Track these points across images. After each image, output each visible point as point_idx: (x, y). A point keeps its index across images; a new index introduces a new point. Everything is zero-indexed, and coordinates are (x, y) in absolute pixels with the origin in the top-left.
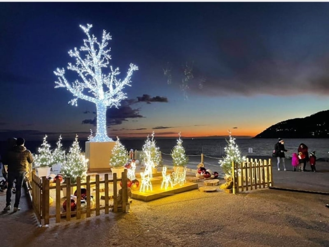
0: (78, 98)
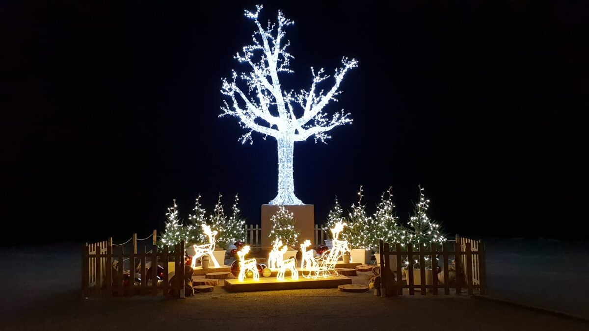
0: (252, 131)
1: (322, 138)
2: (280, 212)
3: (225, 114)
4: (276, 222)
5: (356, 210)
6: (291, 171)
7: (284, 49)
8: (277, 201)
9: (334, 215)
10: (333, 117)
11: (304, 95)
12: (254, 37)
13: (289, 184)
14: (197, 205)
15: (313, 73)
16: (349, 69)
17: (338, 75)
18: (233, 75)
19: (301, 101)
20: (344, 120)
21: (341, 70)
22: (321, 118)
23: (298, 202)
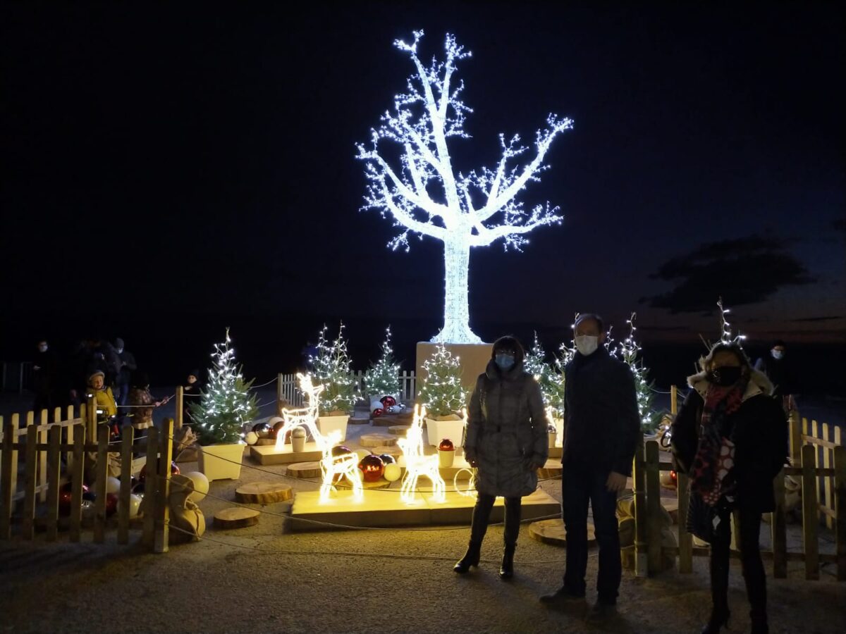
0: (408, 230)
1: (515, 243)
2: (436, 355)
3: (369, 206)
4: (430, 371)
5: (567, 354)
6: (465, 291)
7: (455, 96)
8: (442, 337)
9: (532, 361)
10: (533, 212)
11: (489, 176)
12: (410, 82)
13: (461, 311)
14: (322, 341)
15: (503, 143)
16: (559, 133)
17: (541, 140)
18: (373, 138)
19: (483, 185)
20: (551, 219)
21: (546, 133)
22: (514, 209)
23: (475, 340)
